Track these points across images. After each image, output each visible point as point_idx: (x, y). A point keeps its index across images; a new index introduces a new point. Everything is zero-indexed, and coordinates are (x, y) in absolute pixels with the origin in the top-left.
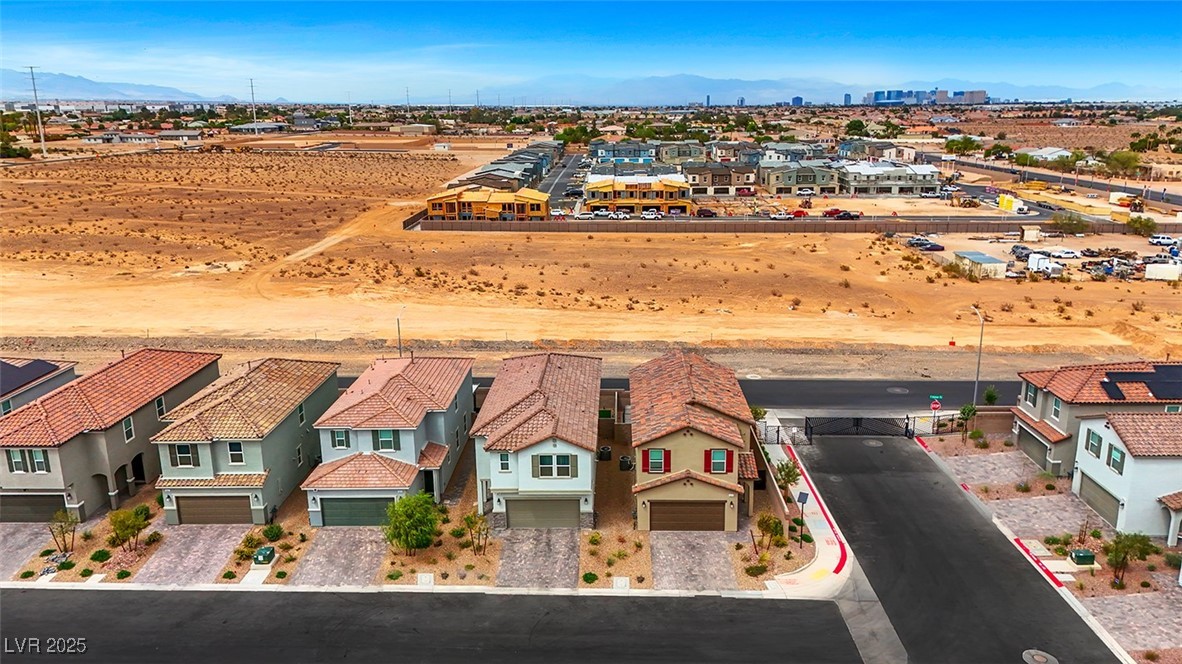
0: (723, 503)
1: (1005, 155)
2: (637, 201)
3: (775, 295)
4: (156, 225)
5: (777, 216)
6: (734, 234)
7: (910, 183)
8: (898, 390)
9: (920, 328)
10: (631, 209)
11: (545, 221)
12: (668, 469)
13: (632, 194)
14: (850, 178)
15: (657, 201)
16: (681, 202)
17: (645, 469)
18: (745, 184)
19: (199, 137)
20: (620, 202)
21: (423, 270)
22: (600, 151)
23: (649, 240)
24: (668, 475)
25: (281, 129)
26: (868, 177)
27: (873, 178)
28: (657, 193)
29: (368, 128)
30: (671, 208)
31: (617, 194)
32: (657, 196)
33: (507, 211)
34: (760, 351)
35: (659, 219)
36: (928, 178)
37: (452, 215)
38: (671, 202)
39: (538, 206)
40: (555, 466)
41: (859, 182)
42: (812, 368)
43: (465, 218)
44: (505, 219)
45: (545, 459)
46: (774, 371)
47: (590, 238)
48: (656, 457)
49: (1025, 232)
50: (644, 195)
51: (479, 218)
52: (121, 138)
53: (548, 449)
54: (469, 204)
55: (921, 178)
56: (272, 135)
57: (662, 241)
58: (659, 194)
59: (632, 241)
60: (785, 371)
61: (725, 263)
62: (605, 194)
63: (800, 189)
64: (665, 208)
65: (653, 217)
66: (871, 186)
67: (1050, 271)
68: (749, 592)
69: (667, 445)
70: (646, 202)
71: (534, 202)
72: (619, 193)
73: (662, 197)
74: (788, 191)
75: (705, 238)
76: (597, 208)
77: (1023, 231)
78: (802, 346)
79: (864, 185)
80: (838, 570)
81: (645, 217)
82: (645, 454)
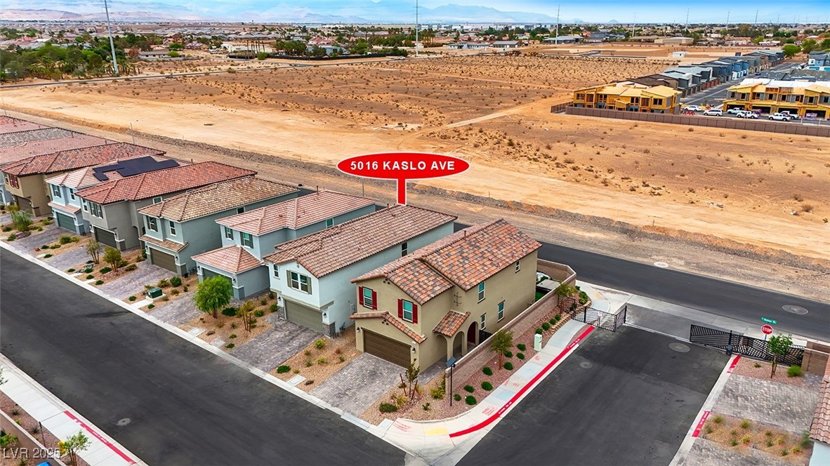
0: (409, 347)
2: (775, 103)
3: (796, 199)
4: (409, 98)
8: (796, 310)
10: (766, 110)
11: (665, 114)
12: (375, 308)
13: (771, 97)
15: (795, 105)
16: (820, 107)
17: (361, 302)
19: (516, 46)
20: (757, 102)
21: (515, 142)
22: (810, 60)
24: (375, 311)
25: (577, 40)
28: (798, 97)
29: (640, 40)
30: (808, 111)
31: (756, 95)
32: (797, 100)
33: (634, 103)
34: (693, 243)
35: (786, 120)
37: (590, 103)
38: (810, 106)
39: (661, 100)
40: (299, 282)
42: (730, 269)
43: (600, 107)
44: (631, 110)
45: (294, 276)
46: (688, 264)
47: (691, 130)
48: (368, 295)
50: (784, 98)
51: (611, 108)
52: (468, 46)
53: (295, 268)
54: (606, 96)
56: (569, 45)
59: (728, 136)
60: (698, 266)
62: (743, 96)
64: (802, 112)
65: (782, 118)
69: (374, 287)
70: (784, 104)
71: (656, 97)
72: (758, 95)
73: (801, 101)
76: (732, 107)
80: (452, 436)
81: (774, 117)
82: (360, 290)
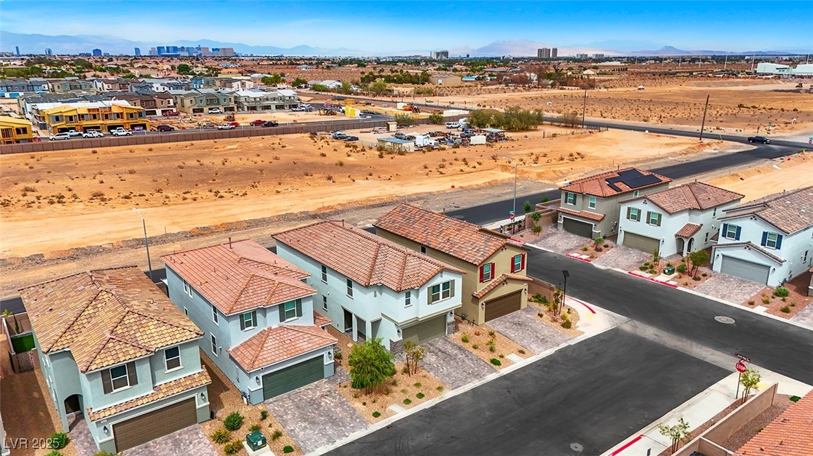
0: (521, 291)
1: (303, 85)
3: (307, 175)
5: (223, 127)
6: (212, 140)
7: (281, 103)
9: (418, 183)
12: (493, 277)
13: (95, 117)
14: (242, 100)
15: (119, 121)
16: (140, 121)
17: (481, 281)
18: (168, 107)
20: (85, 123)
23: (151, 150)
24: (493, 280)
26: (255, 99)
27: (258, 100)
30: (133, 126)
31: (82, 117)
32: (118, 117)
35: (130, 135)
36: (292, 98)
38: (132, 121)
40: (441, 292)
41: (248, 102)
45: (436, 288)
47: (94, 152)
48: (487, 270)
49: (390, 126)
50: (107, 117)
53: (439, 280)
55: (288, 98)
57: (162, 149)
58: (119, 115)
61: (241, 159)
62: (71, 118)
63: (210, 109)
64: (128, 127)
65: (125, 133)
66: (257, 105)
67: (433, 144)
68: (579, 337)
69: (492, 261)
70: (109, 122)
71: (20, 126)
72: (83, 116)
73: (123, 118)
74: (202, 111)
75: (192, 145)
77: (388, 125)
78: (378, 202)
79: (253, 104)
80: (593, 312)
81: (119, 134)
82: (482, 269)
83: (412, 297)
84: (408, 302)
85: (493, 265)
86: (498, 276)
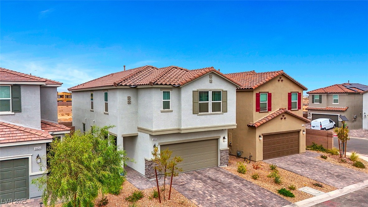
0: (298, 132)
12: (270, 108)
17: (258, 110)
24: (270, 113)
40: (210, 102)
48: (263, 99)
53: (206, 85)
69: (269, 89)
82: (258, 96)
83: (173, 100)
84: (166, 105)
85: (270, 96)
86: (275, 110)
